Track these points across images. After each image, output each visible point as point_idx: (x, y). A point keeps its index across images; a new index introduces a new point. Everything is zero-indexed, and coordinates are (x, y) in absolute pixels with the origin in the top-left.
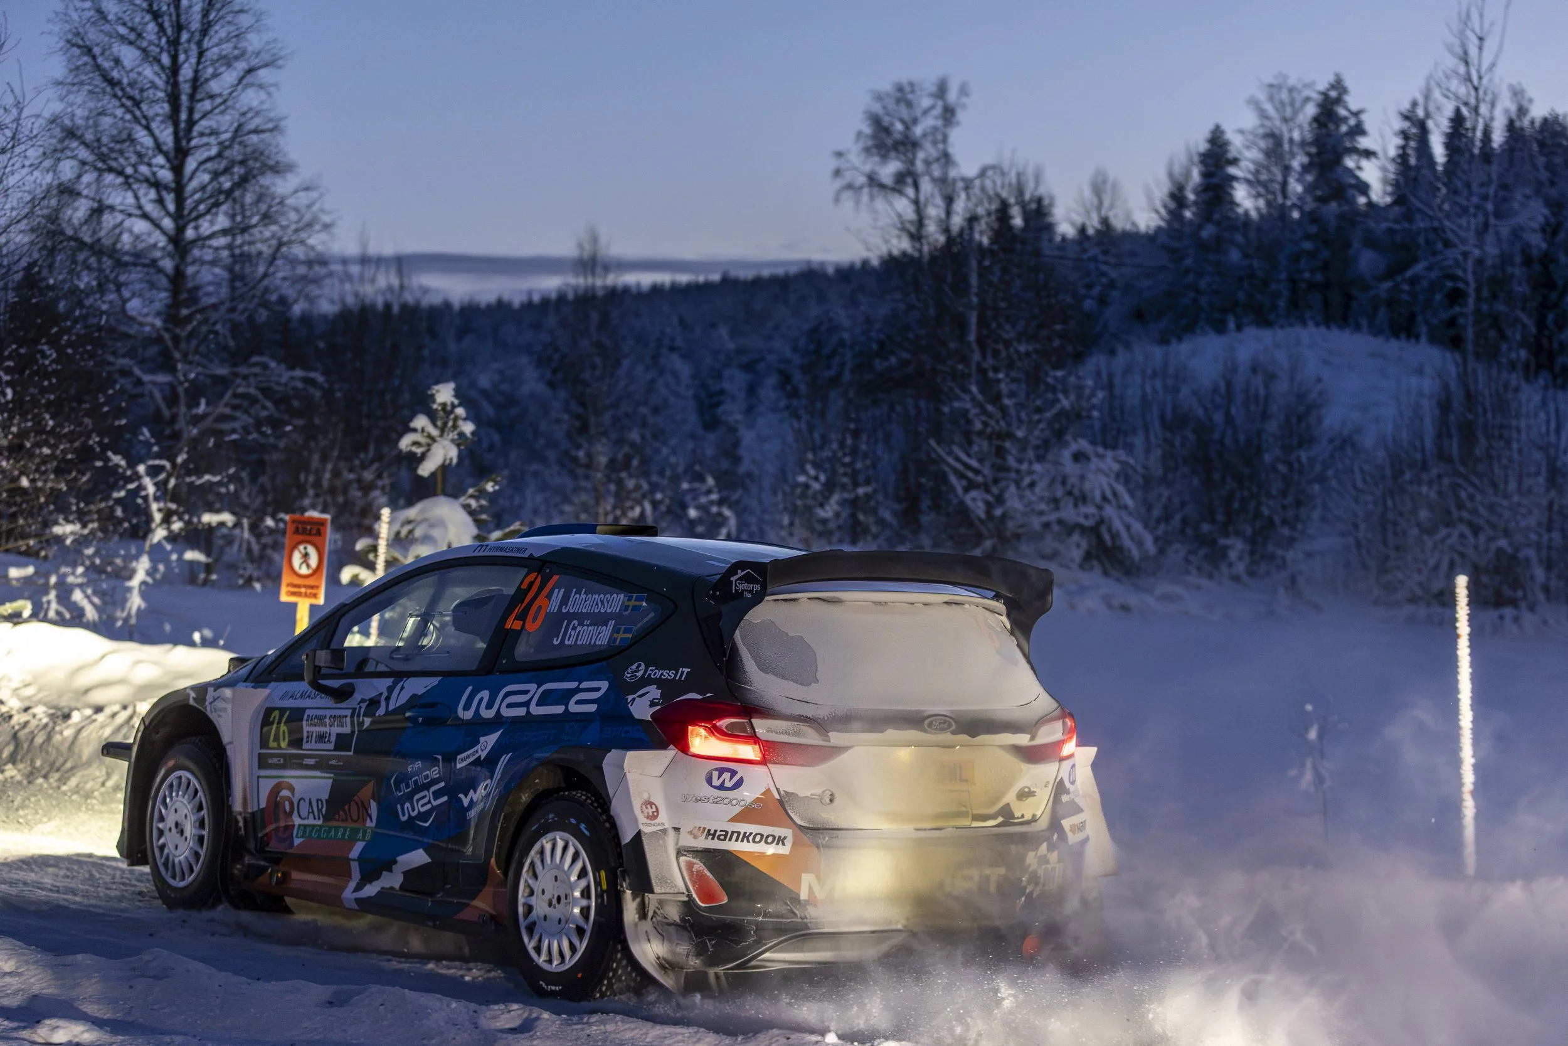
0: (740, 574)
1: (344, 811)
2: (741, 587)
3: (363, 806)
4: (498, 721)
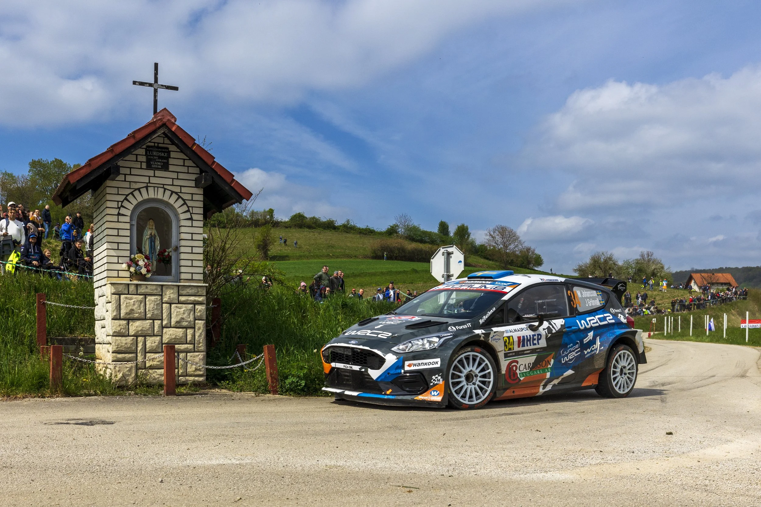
0: (620, 285)
1: (540, 365)
2: (620, 288)
3: (548, 361)
4: (592, 328)
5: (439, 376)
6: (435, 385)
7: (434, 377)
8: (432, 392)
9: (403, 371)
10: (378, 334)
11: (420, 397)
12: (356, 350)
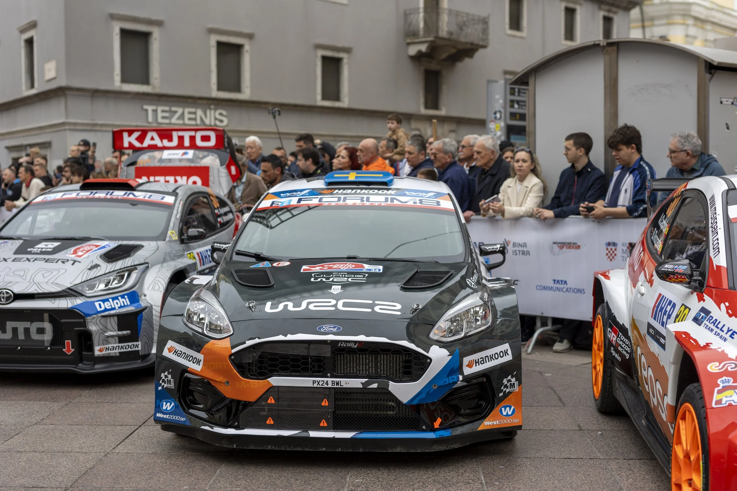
5: (512, 377)
6: (506, 395)
7: (505, 381)
8: (503, 409)
9: (461, 378)
10: (372, 306)
11: (488, 424)
12: (344, 345)
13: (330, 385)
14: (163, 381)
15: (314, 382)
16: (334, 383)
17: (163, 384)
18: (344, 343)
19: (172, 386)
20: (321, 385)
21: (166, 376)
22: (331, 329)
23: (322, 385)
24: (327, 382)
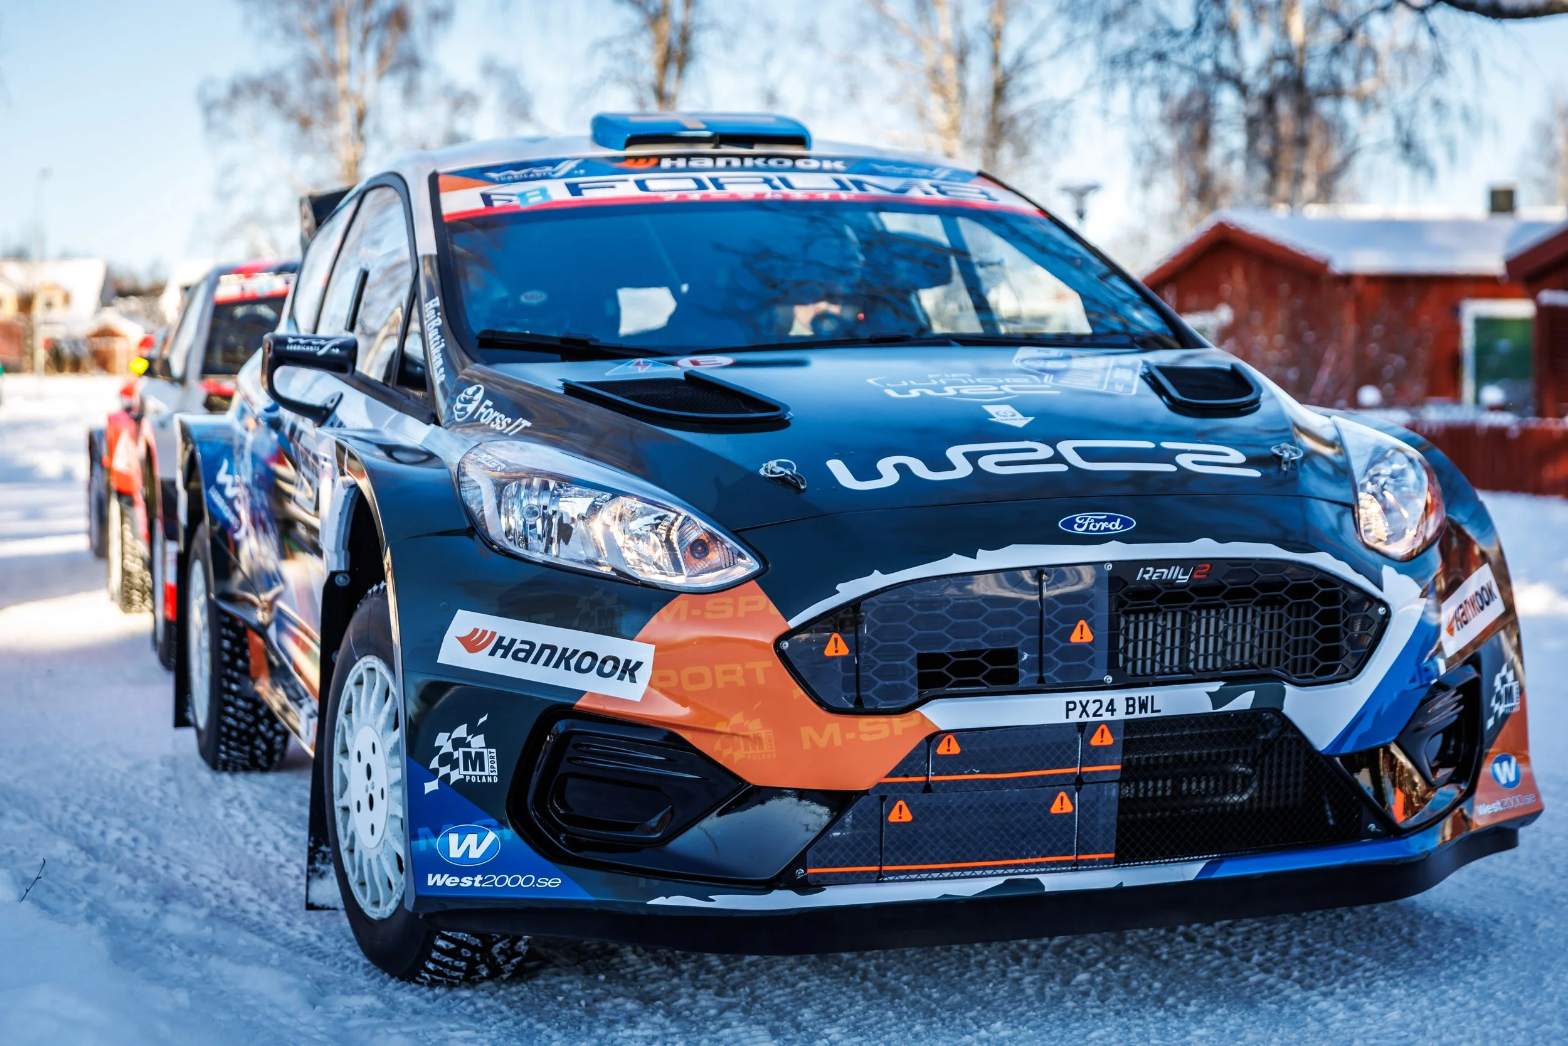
5: (1508, 668)
6: (1499, 725)
7: (1497, 682)
8: (1498, 768)
9: (1442, 666)
10: (1165, 456)
11: (1483, 810)
12: (1154, 578)
13: (1120, 714)
14: (447, 759)
15: (1071, 706)
16: (1133, 706)
17: (444, 771)
18: (1151, 569)
19: (490, 771)
20: (1091, 714)
21: (458, 743)
22: (1104, 525)
23: (1095, 715)
24: (1112, 702)
